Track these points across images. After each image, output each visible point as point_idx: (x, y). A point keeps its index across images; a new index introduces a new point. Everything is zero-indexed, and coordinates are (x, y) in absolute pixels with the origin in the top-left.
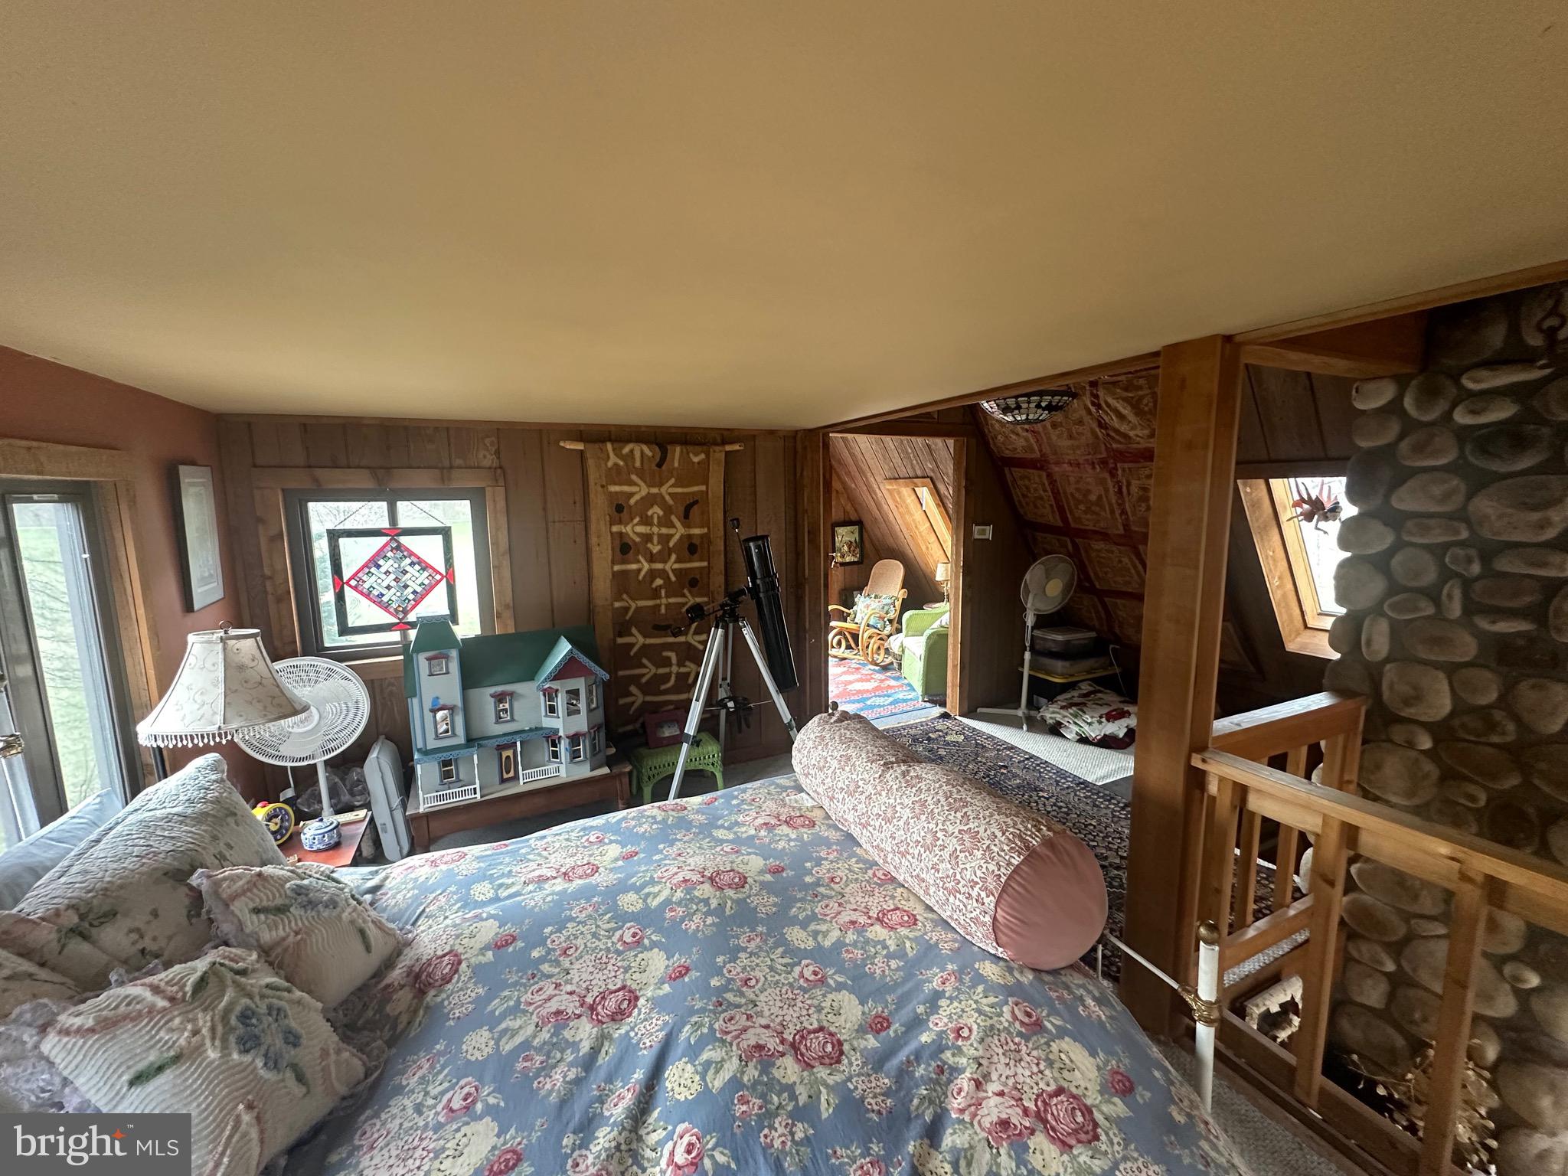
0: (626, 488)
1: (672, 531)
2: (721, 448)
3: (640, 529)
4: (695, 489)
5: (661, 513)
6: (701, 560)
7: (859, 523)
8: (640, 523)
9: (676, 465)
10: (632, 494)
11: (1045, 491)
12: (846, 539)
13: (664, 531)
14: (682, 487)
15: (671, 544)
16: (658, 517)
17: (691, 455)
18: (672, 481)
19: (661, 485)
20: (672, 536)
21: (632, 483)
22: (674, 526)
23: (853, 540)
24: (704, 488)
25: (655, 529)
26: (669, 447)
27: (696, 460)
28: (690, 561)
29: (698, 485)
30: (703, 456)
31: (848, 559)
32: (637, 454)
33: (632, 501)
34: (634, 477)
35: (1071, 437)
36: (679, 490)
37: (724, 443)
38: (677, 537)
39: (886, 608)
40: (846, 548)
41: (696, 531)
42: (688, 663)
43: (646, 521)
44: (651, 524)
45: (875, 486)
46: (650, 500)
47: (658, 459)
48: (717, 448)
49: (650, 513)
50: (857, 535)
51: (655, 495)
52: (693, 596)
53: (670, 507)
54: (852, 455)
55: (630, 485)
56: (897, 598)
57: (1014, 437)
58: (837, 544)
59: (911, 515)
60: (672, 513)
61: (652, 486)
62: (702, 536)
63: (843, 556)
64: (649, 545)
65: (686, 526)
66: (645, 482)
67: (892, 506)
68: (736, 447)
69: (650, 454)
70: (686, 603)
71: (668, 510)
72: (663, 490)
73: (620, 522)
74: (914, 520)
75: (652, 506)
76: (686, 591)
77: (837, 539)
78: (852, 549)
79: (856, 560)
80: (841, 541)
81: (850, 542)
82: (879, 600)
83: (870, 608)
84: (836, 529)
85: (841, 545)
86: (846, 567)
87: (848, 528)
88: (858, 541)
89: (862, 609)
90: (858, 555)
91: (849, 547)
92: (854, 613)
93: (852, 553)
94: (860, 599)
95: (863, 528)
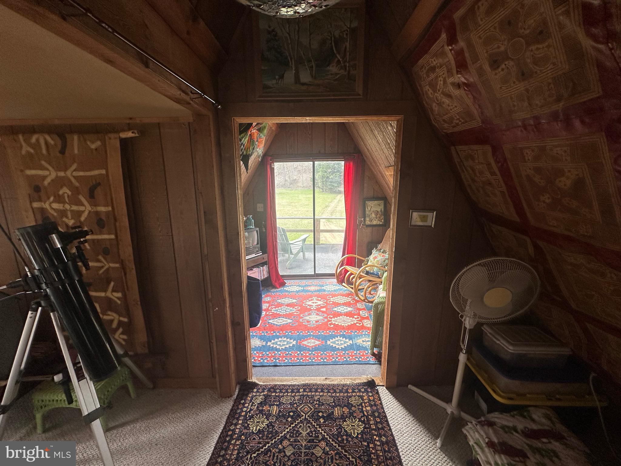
0: (40, 172)
1: (82, 208)
2: (116, 135)
3: (55, 206)
4: (96, 172)
5: (70, 193)
6: (109, 234)
7: (384, 199)
8: (54, 201)
9: (76, 151)
10: (44, 178)
11: (493, 174)
12: (375, 209)
13: (75, 208)
14: (83, 171)
15: (82, 219)
16: (68, 196)
17: (89, 143)
18: (74, 166)
19: (65, 170)
20: (83, 212)
21: (43, 168)
22: (83, 205)
23: (379, 210)
24: (104, 172)
25: (67, 207)
26: (68, 136)
27: (93, 146)
28: (101, 233)
29: (98, 169)
30: (99, 143)
31: (375, 222)
32: (42, 142)
33: (46, 183)
34: (43, 163)
35: (523, 75)
36: (81, 174)
37: (117, 131)
38: (86, 213)
40: (373, 215)
41: (102, 209)
42: (109, 313)
43: (59, 199)
44: (64, 202)
46: (59, 182)
47: (59, 147)
48: (112, 136)
49: (61, 192)
50: (382, 207)
51: (62, 178)
52: (108, 263)
53: (77, 188)
55: (41, 169)
57: (446, 101)
58: (367, 212)
60: (79, 193)
61: (60, 171)
62: (107, 213)
63: (371, 220)
64: (64, 219)
65: (94, 204)
66: (53, 168)
68: (130, 134)
69: (52, 142)
70: (103, 267)
71: (76, 191)
72: (69, 173)
73: (40, 200)
75: (62, 187)
76: (100, 257)
77: (366, 209)
78: (378, 216)
79: (381, 223)
80: (370, 210)
81: (377, 211)
82: (384, 254)
83: (376, 260)
84: (366, 202)
85: (370, 213)
86: (373, 228)
87: (376, 202)
88: (383, 211)
89: (372, 259)
90: (383, 221)
91: (376, 215)
92: (367, 261)
93: (378, 219)
94: (374, 251)
95: (387, 202)
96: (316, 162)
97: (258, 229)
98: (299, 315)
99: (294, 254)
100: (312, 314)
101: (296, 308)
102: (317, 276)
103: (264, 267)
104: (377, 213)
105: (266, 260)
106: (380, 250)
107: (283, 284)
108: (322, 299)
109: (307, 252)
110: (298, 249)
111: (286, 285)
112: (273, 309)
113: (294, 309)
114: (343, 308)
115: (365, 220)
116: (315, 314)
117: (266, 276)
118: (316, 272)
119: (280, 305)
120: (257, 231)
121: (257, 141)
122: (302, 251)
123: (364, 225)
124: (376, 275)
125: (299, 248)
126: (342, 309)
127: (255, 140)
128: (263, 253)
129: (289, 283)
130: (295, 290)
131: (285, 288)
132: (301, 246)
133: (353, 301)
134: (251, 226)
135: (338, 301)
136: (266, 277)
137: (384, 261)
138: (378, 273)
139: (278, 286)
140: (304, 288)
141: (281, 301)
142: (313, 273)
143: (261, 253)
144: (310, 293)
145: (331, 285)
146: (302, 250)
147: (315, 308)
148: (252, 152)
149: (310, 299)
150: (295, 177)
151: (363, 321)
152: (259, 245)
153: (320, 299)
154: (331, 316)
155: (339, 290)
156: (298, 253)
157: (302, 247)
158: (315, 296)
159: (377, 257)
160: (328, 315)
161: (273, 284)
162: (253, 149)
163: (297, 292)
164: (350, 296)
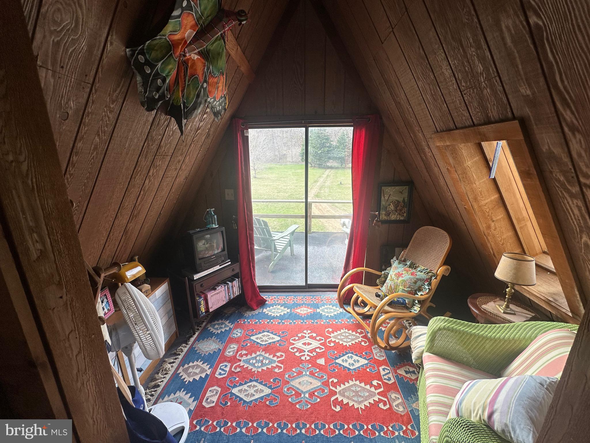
7: (410, 184)
12: (394, 198)
23: (401, 200)
31: (393, 217)
39: (419, 283)
40: (392, 207)
45: (424, 143)
50: (406, 195)
54: (398, 104)
56: (436, 275)
58: (383, 203)
59: (470, 182)
63: (388, 214)
67: (444, 170)
74: (472, 190)
77: (383, 198)
78: (398, 208)
79: (402, 218)
80: (387, 201)
81: (398, 201)
82: (414, 270)
83: (400, 279)
84: (383, 188)
85: (387, 204)
86: (390, 225)
87: (397, 188)
88: (406, 201)
89: (393, 276)
90: (405, 214)
91: (396, 207)
92: (384, 277)
93: (398, 212)
94: (395, 263)
95: (414, 188)
96: (310, 129)
97: (223, 229)
98: (282, 375)
99: (280, 251)
100: (304, 373)
101: (278, 357)
102: (309, 288)
103: (235, 282)
104: (397, 204)
105: (237, 270)
106: (405, 261)
107: (262, 303)
108: (317, 336)
109: (296, 244)
110: (284, 245)
111: (267, 302)
112: (242, 359)
113: (275, 358)
114: (352, 357)
115: (379, 214)
116: (308, 373)
117: (237, 294)
118: (309, 282)
119: (254, 348)
120: (222, 232)
121: (205, 81)
122: (290, 246)
123: (378, 222)
124: (403, 304)
125: (286, 242)
126: (350, 361)
127: (201, 78)
128: (233, 262)
129: (271, 300)
130: (278, 315)
131: (265, 310)
132: (288, 240)
133: (365, 343)
134: (213, 224)
135: (342, 340)
136: (238, 296)
137: (415, 282)
138: (405, 300)
139: (255, 307)
140: (291, 311)
141: (257, 338)
142: (304, 284)
143: (230, 263)
144: (300, 322)
145: (330, 305)
146: (290, 244)
147: (308, 358)
148: (196, 102)
149: (300, 335)
150: (285, 152)
151: (389, 397)
152: (226, 252)
153: (314, 335)
154: (335, 381)
155: (341, 316)
156: (285, 249)
157: (290, 241)
158: (307, 329)
159: (402, 274)
160: (330, 377)
161: (248, 304)
162: (198, 96)
163: (282, 317)
164: (359, 331)
